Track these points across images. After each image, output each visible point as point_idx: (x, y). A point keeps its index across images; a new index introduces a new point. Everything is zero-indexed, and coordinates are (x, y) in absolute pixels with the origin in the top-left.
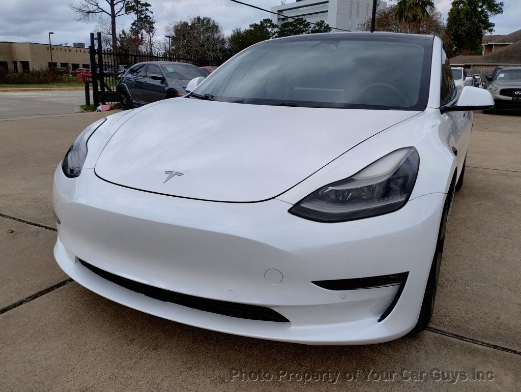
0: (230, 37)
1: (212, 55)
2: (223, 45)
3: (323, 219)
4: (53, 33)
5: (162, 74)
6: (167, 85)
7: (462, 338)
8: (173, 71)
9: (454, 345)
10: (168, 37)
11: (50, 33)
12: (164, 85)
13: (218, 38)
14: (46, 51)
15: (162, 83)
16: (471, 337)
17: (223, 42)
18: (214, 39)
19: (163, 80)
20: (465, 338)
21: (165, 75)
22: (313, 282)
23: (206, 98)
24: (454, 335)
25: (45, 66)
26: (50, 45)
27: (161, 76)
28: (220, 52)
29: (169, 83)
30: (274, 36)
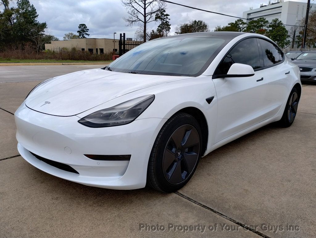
4: (116, 33)
10: (176, 33)
11: (114, 33)
14: (113, 42)
22: (85, 155)
25: (112, 50)
26: (114, 39)
30: (244, 30)
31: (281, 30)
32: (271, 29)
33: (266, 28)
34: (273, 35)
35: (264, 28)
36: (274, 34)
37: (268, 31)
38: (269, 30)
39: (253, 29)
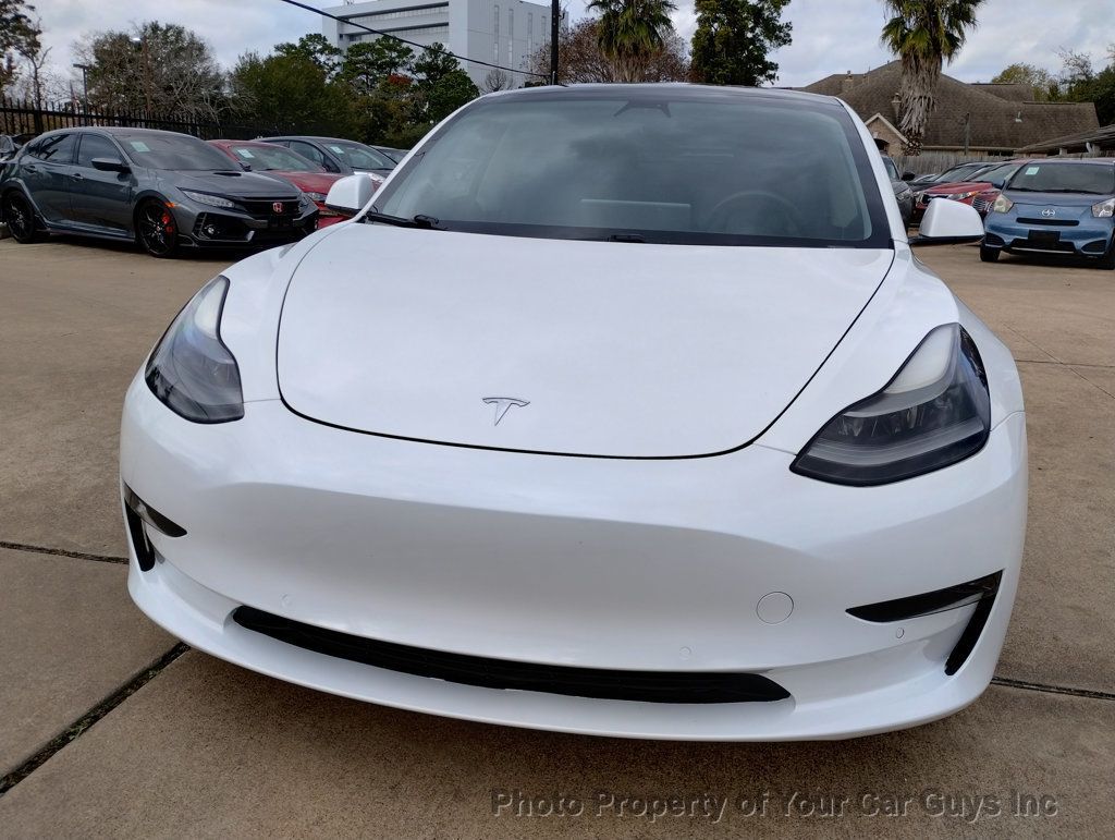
0: (232, 71)
1: (193, 112)
2: (217, 88)
3: (859, 480)
5: (121, 157)
6: (135, 183)
7: (1020, 684)
8: (148, 150)
9: (1015, 699)
10: (79, 66)
12: (126, 184)
13: (205, 74)
15: (120, 177)
16: (1034, 681)
17: (217, 82)
18: (195, 75)
19: (124, 171)
20: (1027, 684)
21: (129, 161)
22: (850, 611)
23: (421, 223)
24: (1005, 680)
27: (119, 162)
28: (212, 103)
29: (138, 178)
30: (334, 73)
31: (459, 85)
32: (422, 76)
33: (409, 74)
34: (434, 98)
35: (401, 72)
36: (439, 96)
37: (415, 83)
38: (419, 81)
39: (367, 74)
